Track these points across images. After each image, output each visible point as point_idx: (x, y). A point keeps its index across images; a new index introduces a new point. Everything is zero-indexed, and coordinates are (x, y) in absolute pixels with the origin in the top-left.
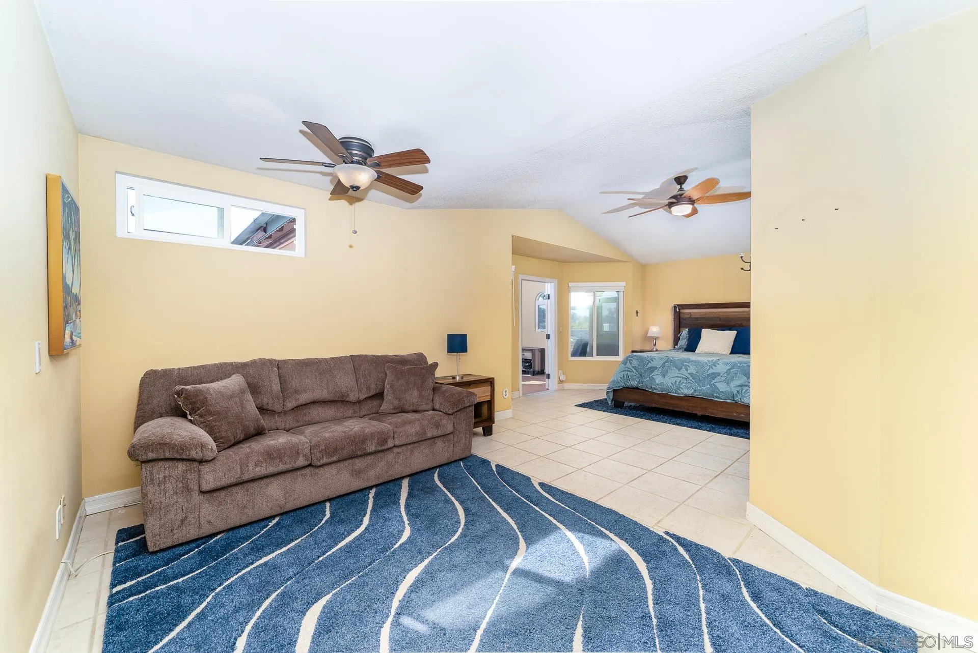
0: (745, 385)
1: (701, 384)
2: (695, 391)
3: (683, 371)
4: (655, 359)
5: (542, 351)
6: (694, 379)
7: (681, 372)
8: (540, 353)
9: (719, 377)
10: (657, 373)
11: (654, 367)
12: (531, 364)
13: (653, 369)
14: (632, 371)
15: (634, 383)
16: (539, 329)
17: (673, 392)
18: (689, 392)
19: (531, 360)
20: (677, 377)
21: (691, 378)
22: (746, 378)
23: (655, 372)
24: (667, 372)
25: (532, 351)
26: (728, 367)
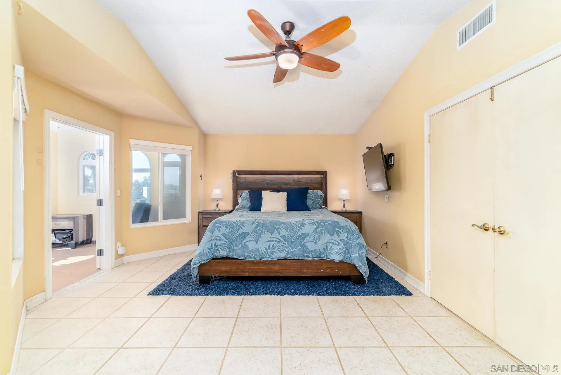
0: (329, 243)
1: (293, 246)
2: (288, 254)
3: (276, 234)
4: (246, 224)
5: (89, 219)
6: (286, 241)
7: (274, 235)
8: (85, 221)
9: (308, 237)
10: (249, 239)
11: (245, 233)
12: (72, 235)
13: (244, 235)
14: (221, 240)
15: (223, 253)
16: (84, 192)
17: (267, 258)
18: (282, 255)
19: (72, 230)
20: (270, 241)
21: (283, 241)
22: (329, 236)
23: (248, 238)
24: (260, 237)
25: (74, 219)
26: (314, 227)
